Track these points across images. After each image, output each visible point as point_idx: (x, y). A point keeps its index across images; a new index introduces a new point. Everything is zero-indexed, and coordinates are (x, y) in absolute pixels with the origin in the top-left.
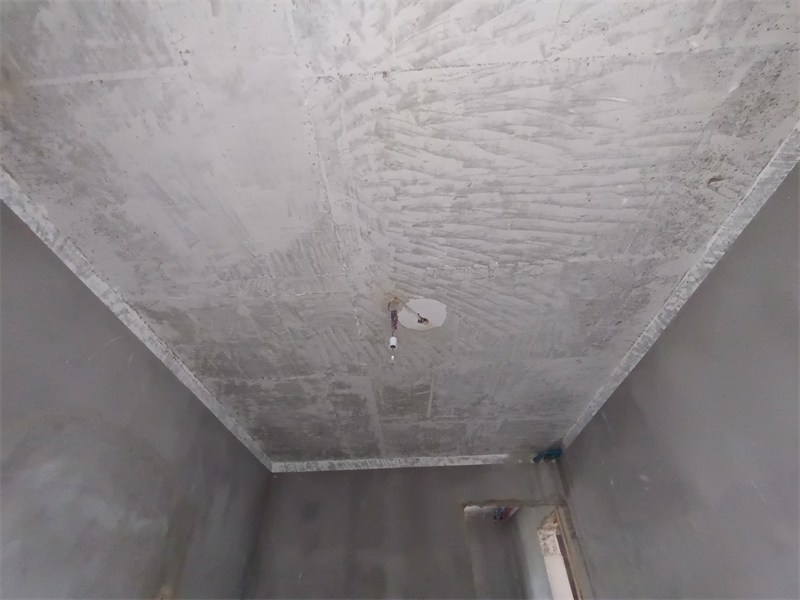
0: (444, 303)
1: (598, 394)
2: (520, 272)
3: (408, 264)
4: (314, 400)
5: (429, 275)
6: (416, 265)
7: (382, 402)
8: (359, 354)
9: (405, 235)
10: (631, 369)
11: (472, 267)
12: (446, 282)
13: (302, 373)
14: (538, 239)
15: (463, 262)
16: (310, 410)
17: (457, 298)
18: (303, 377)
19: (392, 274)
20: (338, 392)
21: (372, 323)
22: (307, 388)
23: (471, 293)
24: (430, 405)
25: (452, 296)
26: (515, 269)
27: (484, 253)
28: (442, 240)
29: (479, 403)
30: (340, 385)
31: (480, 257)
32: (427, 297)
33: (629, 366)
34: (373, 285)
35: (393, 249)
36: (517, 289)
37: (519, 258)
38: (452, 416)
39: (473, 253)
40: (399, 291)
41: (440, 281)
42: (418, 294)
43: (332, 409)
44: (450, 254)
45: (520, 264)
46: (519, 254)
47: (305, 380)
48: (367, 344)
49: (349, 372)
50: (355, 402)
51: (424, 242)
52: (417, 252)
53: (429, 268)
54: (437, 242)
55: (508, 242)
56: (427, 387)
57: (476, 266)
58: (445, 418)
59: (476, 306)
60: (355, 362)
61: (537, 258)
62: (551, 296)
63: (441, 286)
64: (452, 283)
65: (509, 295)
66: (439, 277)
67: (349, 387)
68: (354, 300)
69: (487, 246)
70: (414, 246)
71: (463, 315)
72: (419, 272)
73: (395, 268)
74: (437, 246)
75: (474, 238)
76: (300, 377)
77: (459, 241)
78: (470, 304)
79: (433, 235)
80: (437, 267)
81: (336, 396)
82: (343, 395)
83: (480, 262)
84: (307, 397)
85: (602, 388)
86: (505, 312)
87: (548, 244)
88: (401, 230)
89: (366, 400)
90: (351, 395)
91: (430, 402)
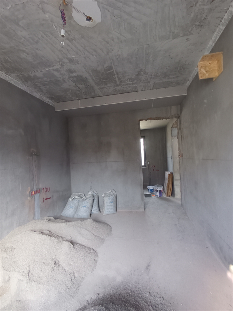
4: (64, 81)
20: (72, 75)
24: (117, 78)
29: (139, 74)
38: (129, 83)
47: (53, 70)
49: (70, 62)
50: (82, 80)
58: (126, 84)
60: (69, 56)
67: (75, 72)
76: (50, 68)
82: (75, 77)
84: (60, 79)
89: (86, 78)
90: (78, 76)
91: (116, 75)
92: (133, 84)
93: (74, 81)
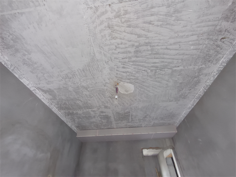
0: (133, 85)
1: (183, 113)
2: (157, 73)
3: (121, 72)
4: (94, 117)
5: (128, 76)
6: (123, 72)
7: (116, 117)
8: (107, 102)
9: (120, 62)
10: (194, 105)
11: (142, 72)
12: (133, 78)
13: (90, 109)
14: (163, 62)
15: (139, 70)
16: (93, 120)
17: (137, 83)
18: (91, 110)
19: (116, 75)
20: (102, 114)
21: (111, 92)
22: (92, 113)
23: (142, 81)
24: (130, 118)
25: (135, 82)
26: (155, 72)
27: (145, 67)
28: (131, 63)
29: (146, 117)
30: (102, 112)
31: (144, 69)
32: (127, 83)
33: (194, 104)
34: (110, 79)
35: (116, 67)
36: (157, 79)
37: (157, 68)
38: (137, 121)
39: (142, 68)
40: (119, 81)
41: (132, 77)
42: (125, 82)
43: (100, 120)
44: (135, 68)
45: (157, 71)
46: (157, 67)
47: (91, 111)
48: (109, 99)
49: (105, 108)
50: (107, 117)
51: (126, 64)
52: (124, 68)
53: (128, 73)
54: (130, 64)
55: (153, 63)
56: (129, 112)
57: (143, 72)
58: (135, 122)
59: (143, 85)
60: (106, 105)
61: (163, 68)
62: (168, 81)
63: (132, 79)
64: (135, 78)
65: (154, 81)
66: (131, 76)
67: (105, 113)
68: (104, 84)
69: (146, 65)
70: (123, 66)
71: (139, 88)
72: (125, 74)
73: (117, 73)
74: (130, 65)
75: (142, 62)
76: (89, 110)
77: (137, 63)
78: (141, 84)
79: (128, 62)
80: (130, 72)
81: (101, 115)
82: (103, 115)
83: (144, 71)
84: (92, 116)
85: (185, 112)
86: (153, 87)
87: (166, 64)
88: (118, 60)
89: (110, 117)
90: (106, 115)
91: (130, 117)
92: (140, 122)
93: (101, 118)
